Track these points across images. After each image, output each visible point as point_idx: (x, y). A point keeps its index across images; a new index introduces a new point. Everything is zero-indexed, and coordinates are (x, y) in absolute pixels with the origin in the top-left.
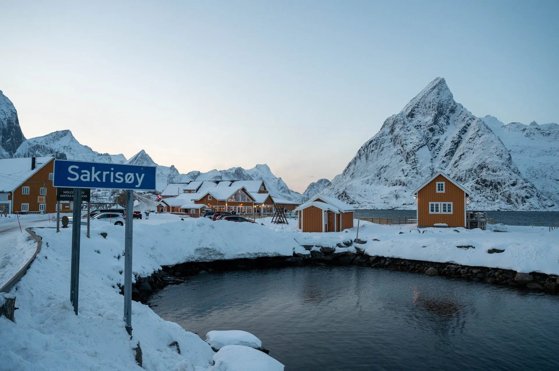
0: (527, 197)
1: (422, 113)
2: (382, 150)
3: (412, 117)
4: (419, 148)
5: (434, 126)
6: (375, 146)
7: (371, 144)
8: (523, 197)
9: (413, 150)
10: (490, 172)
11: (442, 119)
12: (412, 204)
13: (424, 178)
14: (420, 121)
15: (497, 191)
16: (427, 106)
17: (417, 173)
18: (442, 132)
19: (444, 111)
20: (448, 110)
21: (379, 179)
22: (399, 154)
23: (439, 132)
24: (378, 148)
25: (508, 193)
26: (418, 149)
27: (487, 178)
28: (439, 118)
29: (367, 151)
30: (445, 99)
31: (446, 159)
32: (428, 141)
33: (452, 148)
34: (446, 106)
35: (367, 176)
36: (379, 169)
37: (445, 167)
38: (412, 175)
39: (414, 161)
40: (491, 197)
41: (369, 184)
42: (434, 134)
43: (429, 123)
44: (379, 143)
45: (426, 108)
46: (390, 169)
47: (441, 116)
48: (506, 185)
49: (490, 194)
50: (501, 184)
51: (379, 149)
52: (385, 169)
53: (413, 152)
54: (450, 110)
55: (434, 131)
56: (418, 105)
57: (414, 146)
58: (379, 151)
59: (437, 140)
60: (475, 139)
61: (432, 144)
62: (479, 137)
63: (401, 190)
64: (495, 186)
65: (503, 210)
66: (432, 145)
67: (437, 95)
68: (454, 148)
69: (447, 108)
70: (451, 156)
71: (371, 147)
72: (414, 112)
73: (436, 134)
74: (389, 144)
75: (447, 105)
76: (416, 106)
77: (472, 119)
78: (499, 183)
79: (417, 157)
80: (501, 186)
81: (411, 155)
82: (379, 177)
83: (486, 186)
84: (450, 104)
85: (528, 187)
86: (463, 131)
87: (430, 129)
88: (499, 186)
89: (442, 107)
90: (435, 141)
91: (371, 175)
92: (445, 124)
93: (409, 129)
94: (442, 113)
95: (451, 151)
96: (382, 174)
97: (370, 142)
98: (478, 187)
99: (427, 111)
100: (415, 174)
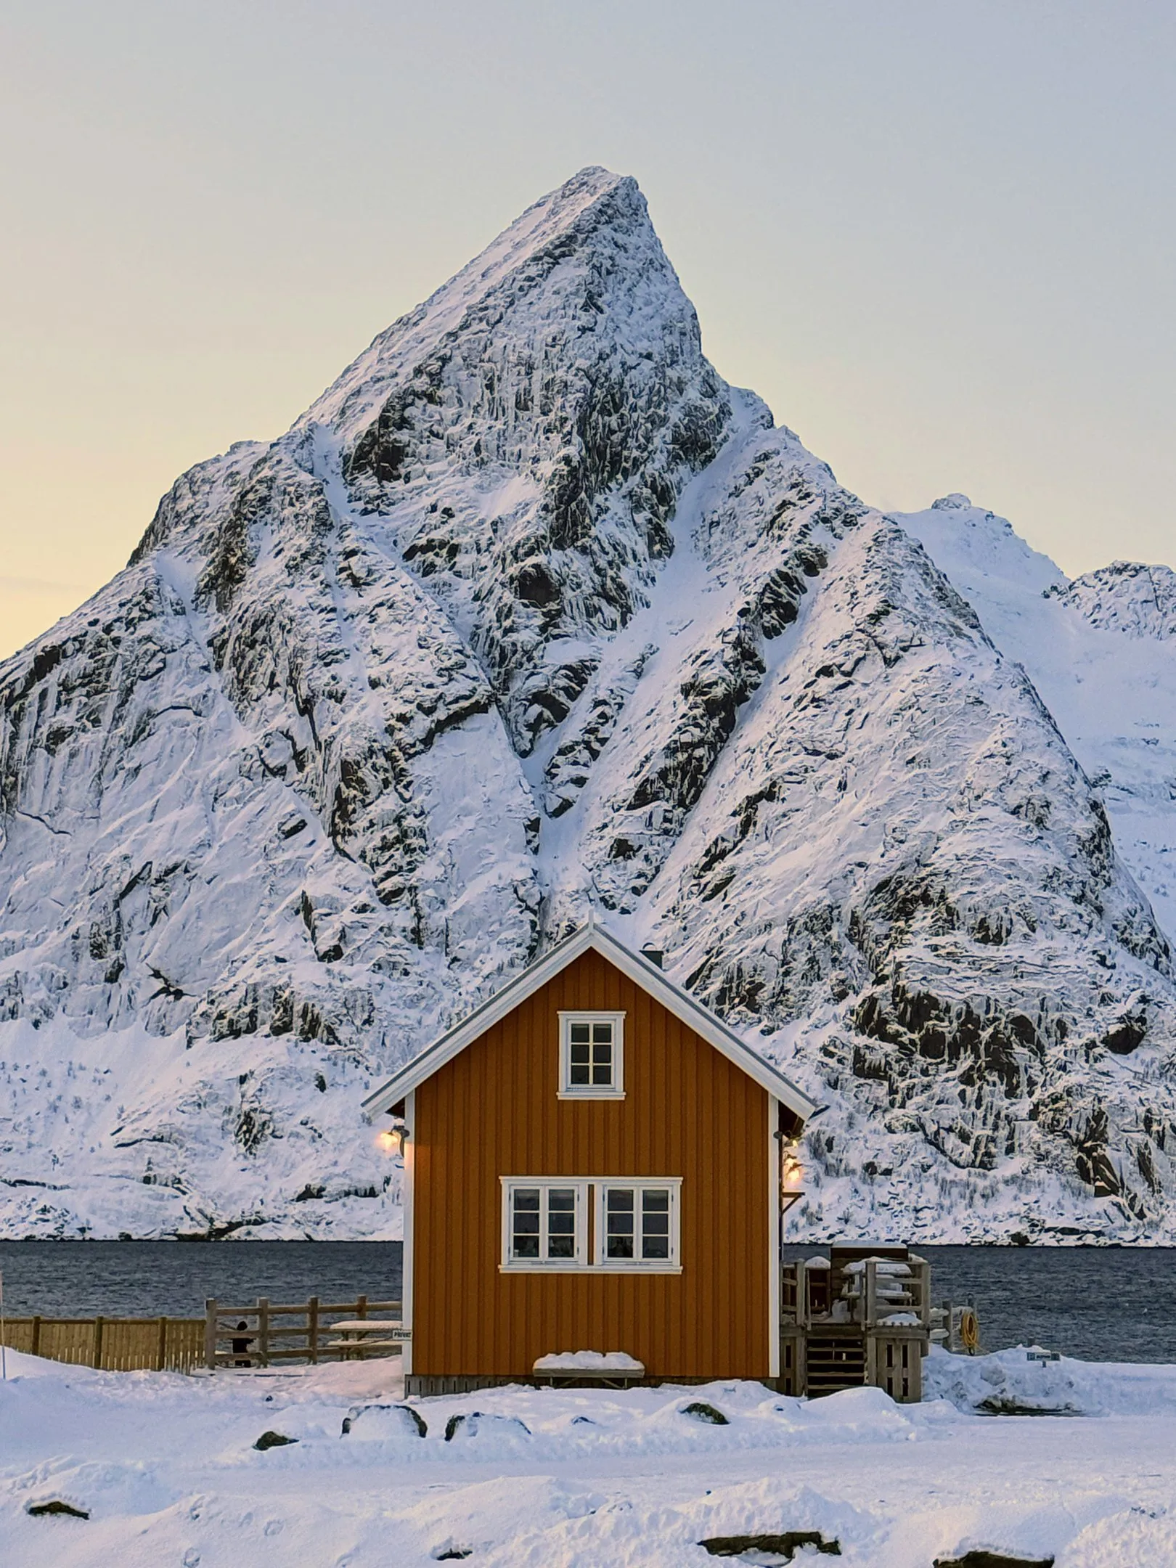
1: (468, 447)
2: (141, 733)
3: (384, 475)
4: (440, 726)
5: (553, 561)
6: (78, 696)
7: (52, 679)
9: (388, 742)
10: (961, 936)
11: (614, 501)
12: (372, 1193)
13: (469, 981)
14: (448, 512)
15: (1011, 1093)
16: (507, 393)
17: (417, 936)
18: (611, 612)
19: (631, 443)
20: (662, 437)
21: (112, 978)
22: (280, 771)
23: (591, 611)
24: (107, 718)
25: (1084, 1104)
26: (428, 741)
28: (590, 497)
30: (643, 346)
31: (640, 827)
32: (509, 676)
33: (686, 738)
34: (649, 402)
35: (10, 948)
36: (107, 897)
37: (636, 891)
38: (380, 953)
39: (392, 832)
40: (965, 1137)
41: (22, 1023)
42: (552, 619)
43: (516, 533)
44: (117, 669)
45: (496, 409)
46: (197, 893)
47: (612, 476)
48: (1073, 1041)
49: (956, 1109)
50: (1039, 1033)
51: (117, 720)
52: (157, 891)
53: (388, 756)
54: (675, 441)
55: (557, 595)
56: (436, 378)
58: (115, 743)
59: (579, 674)
60: (858, 677)
61: (539, 697)
62: (889, 662)
63: (285, 1075)
64: (999, 1046)
65: (1047, 1240)
66: (536, 709)
67: (585, 308)
68: (701, 743)
69: (651, 420)
70: (681, 803)
71: (51, 702)
72: (403, 436)
73: (567, 625)
74: (199, 689)
75: (657, 397)
76: (421, 384)
77: (837, 523)
78: (1023, 1028)
79: (420, 799)
80: (1040, 1050)
81: (373, 782)
82: (112, 956)
83: (932, 1046)
84: (680, 387)
86: (767, 608)
87: (524, 575)
88: (1021, 1053)
89: (617, 408)
90: (563, 682)
91: (37, 943)
92: (642, 549)
93: (362, 574)
94: (616, 460)
95: (682, 767)
96: (135, 938)
97: (38, 660)
98: (874, 1058)
99: (502, 435)
100: (398, 939)
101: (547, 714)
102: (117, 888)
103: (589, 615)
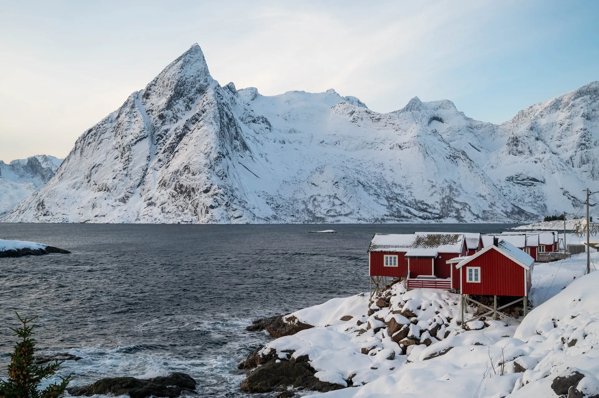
0: (212, 207)
1: (158, 93)
2: (100, 142)
3: (147, 98)
4: (138, 141)
5: (165, 112)
6: (93, 137)
7: (90, 134)
8: (207, 207)
9: (129, 144)
10: (190, 174)
11: (181, 101)
12: (104, 216)
13: (132, 182)
14: (153, 105)
15: (189, 200)
16: (165, 84)
17: (126, 175)
18: (175, 120)
19: (185, 91)
20: (194, 90)
21: (88, 182)
22: (117, 148)
23: (171, 120)
24: (96, 140)
25: (197, 201)
26: (135, 143)
27: (185, 184)
28: (175, 101)
29: (84, 143)
30: (191, 75)
31: (163, 157)
32: (155, 132)
33: (172, 142)
34: (191, 84)
35: (77, 177)
36: (90, 169)
37: (160, 167)
38: (120, 178)
39: (127, 158)
40: (182, 207)
41: (75, 189)
42: (164, 122)
43: (161, 108)
44: (99, 132)
45: (163, 87)
46: (102, 168)
47: (181, 97)
48: (199, 191)
49: (182, 202)
50: (195, 190)
51: (98, 140)
52: (97, 168)
53: (129, 146)
54: (196, 90)
55: (165, 118)
56: (156, 82)
57: (133, 138)
58: (97, 144)
59: (167, 131)
60: (194, 132)
61: (159, 135)
62: (198, 129)
63: (101, 198)
64: (190, 192)
65: (183, 223)
66: (158, 137)
67: (180, 69)
68: (175, 142)
69: (192, 87)
70: (170, 153)
71: (89, 138)
72: (150, 92)
73: (166, 123)
74: (110, 135)
75: (193, 83)
76: (154, 83)
77: (210, 104)
78: (193, 189)
79: (132, 153)
80: (195, 193)
81: (126, 150)
82: (89, 178)
83: (182, 192)
84: (199, 81)
85: (218, 195)
86: (193, 119)
87: (160, 115)
88: (192, 193)
89: (183, 86)
90: (164, 132)
91: (80, 176)
92: (184, 109)
93: (135, 115)
94: (182, 94)
95: (171, 147)
96: (92, 176)
97: (89, 131)
98: (174, 194)
99: (163, 91)
100: (123, 176)
101: (160, 138)
102: (91, 168)
103: (170, 121)
